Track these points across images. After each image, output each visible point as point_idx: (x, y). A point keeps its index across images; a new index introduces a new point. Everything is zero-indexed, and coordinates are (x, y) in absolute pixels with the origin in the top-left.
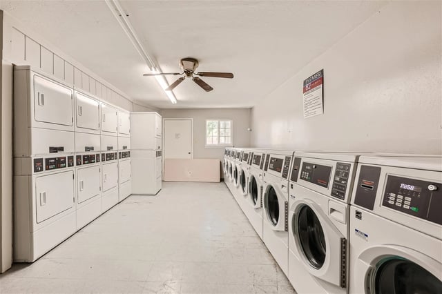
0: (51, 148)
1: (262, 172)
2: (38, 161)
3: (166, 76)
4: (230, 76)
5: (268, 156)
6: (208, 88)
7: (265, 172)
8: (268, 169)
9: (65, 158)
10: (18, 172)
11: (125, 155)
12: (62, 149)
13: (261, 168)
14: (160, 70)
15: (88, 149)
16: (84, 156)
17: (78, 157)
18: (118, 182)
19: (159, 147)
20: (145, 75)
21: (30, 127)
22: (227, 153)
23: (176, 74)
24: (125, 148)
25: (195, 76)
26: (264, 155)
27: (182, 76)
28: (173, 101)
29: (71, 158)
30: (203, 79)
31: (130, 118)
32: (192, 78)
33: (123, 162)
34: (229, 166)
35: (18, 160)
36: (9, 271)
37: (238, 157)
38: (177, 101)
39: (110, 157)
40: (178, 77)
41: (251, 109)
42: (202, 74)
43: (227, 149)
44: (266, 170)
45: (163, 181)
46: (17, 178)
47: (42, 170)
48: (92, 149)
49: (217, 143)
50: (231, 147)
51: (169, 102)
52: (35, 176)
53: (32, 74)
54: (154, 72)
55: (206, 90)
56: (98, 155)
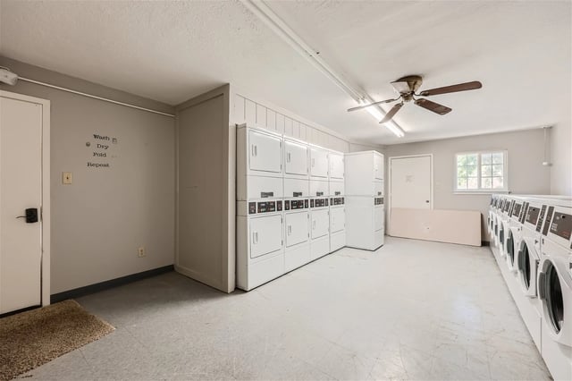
0: (262, 193)
1: (539, 235)
2: (252, 204)
3: (382, 105)
4: (477, 85)
5: (551, 209)
6: (442, 110)
7: (543, 237)
8: (549, 232)
9: (274, 203)
10: (239, 213)
11: (338, 201)
12: (271, 194)
13: (538, 230)
14: (372, 99)
15: (296, 194)
16: (292, 202)
17: (287, 202)
18: (329, 230)
19: (380, 194)
20: (349, 110)
21: (246, 175)
22: (494, 202)
23: (388, 101)
24: (337, 193)
25: (417, 98)
26: (544, 207)
27: (399, 101)
28: (399, 133)
29: (280, 203)
30: (430, 98)
31: (344, 160)
32: (413, 101)
33: (336, 210)
34: (499, 229)
35: (239, 203)
36: (233, 293)
37: (507, 211)
38: (405, 133)
39: (320, 203)
40: (393, 104)
41: (550, 129)
42: (426, 93)
43: (494, 196)
44: (545, 233)
45: (385, 234)
46: (239, 218)
47: (255, 212)
48: (301, 194)
49: (476, 187)
50: (504, 193)
51: (393, 136)
52: (249, 216)
53: (248, 129)
54: (362, 104)
55: (439, 113)
56: (307, 201)
